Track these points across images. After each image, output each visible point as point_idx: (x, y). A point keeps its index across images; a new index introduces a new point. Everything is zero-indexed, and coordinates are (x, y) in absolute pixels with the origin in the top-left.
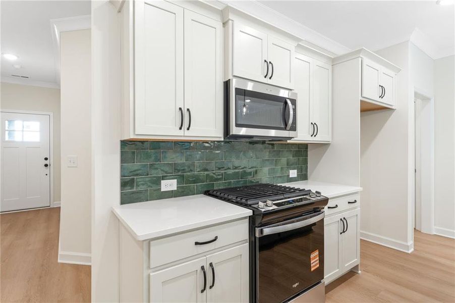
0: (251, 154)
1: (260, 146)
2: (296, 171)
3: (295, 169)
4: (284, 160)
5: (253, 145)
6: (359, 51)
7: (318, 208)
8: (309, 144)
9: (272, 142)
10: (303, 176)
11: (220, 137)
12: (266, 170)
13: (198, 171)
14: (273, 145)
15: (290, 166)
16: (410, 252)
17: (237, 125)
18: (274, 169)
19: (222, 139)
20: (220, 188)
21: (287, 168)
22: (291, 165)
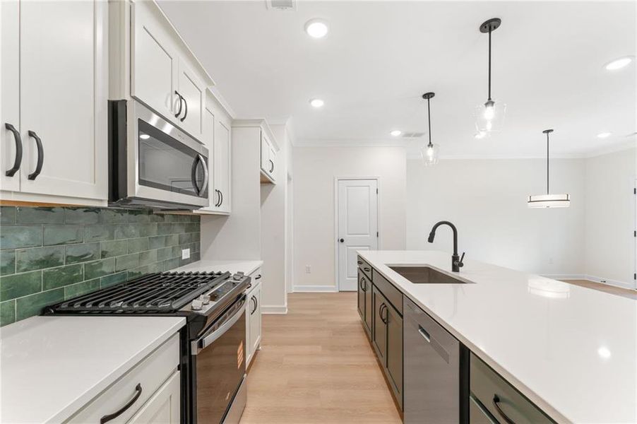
0: (132, 229)
1: (146, 217)
2: (188, 251)
3: (187, 248)
4: (175, 237)
5: (136, 215)
6: (260, 121)
7: (241, 294)
8: (202, 216)
9: (162, 212)
10: (196, 257)
11: (101, 200)
12: (153, 252)
13: (25, 270)
14: (162, 216)
15: (182, 244)
16: (286, 313)
17: (142, 182)
18: (164, 249)
19: (106, 205)
20: (78, 294)
21: (180, 247)
22: (184, 242)
